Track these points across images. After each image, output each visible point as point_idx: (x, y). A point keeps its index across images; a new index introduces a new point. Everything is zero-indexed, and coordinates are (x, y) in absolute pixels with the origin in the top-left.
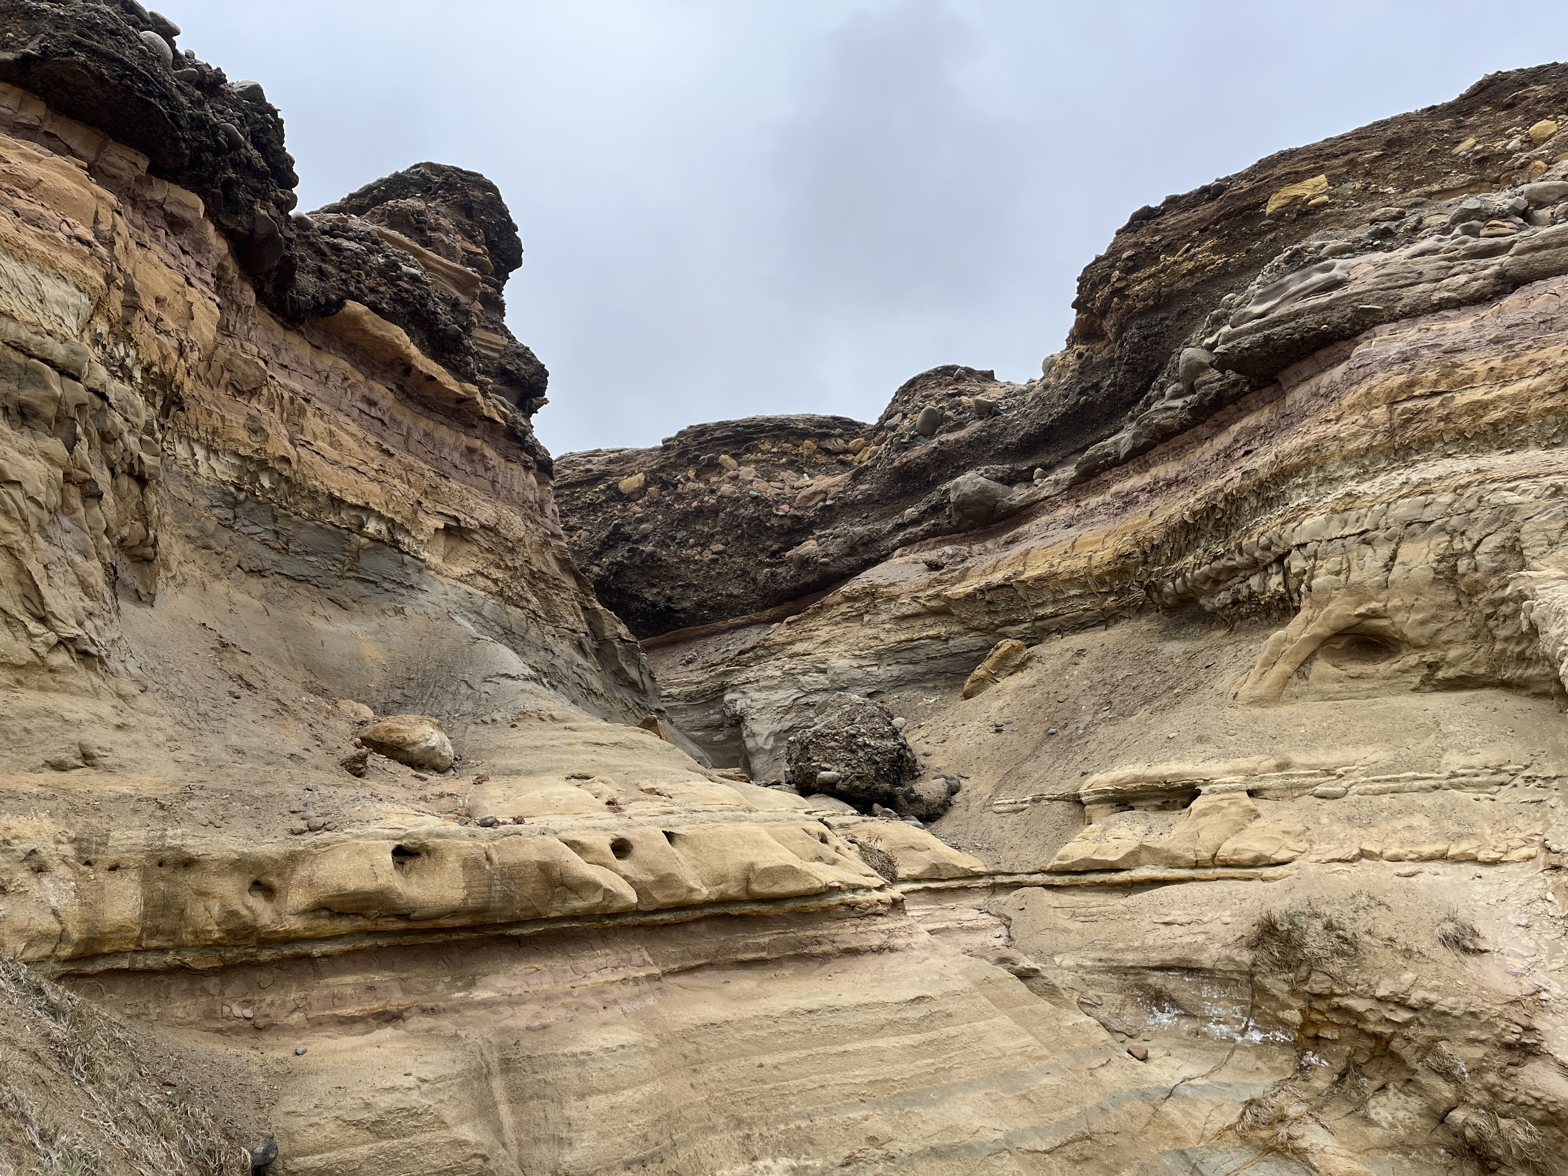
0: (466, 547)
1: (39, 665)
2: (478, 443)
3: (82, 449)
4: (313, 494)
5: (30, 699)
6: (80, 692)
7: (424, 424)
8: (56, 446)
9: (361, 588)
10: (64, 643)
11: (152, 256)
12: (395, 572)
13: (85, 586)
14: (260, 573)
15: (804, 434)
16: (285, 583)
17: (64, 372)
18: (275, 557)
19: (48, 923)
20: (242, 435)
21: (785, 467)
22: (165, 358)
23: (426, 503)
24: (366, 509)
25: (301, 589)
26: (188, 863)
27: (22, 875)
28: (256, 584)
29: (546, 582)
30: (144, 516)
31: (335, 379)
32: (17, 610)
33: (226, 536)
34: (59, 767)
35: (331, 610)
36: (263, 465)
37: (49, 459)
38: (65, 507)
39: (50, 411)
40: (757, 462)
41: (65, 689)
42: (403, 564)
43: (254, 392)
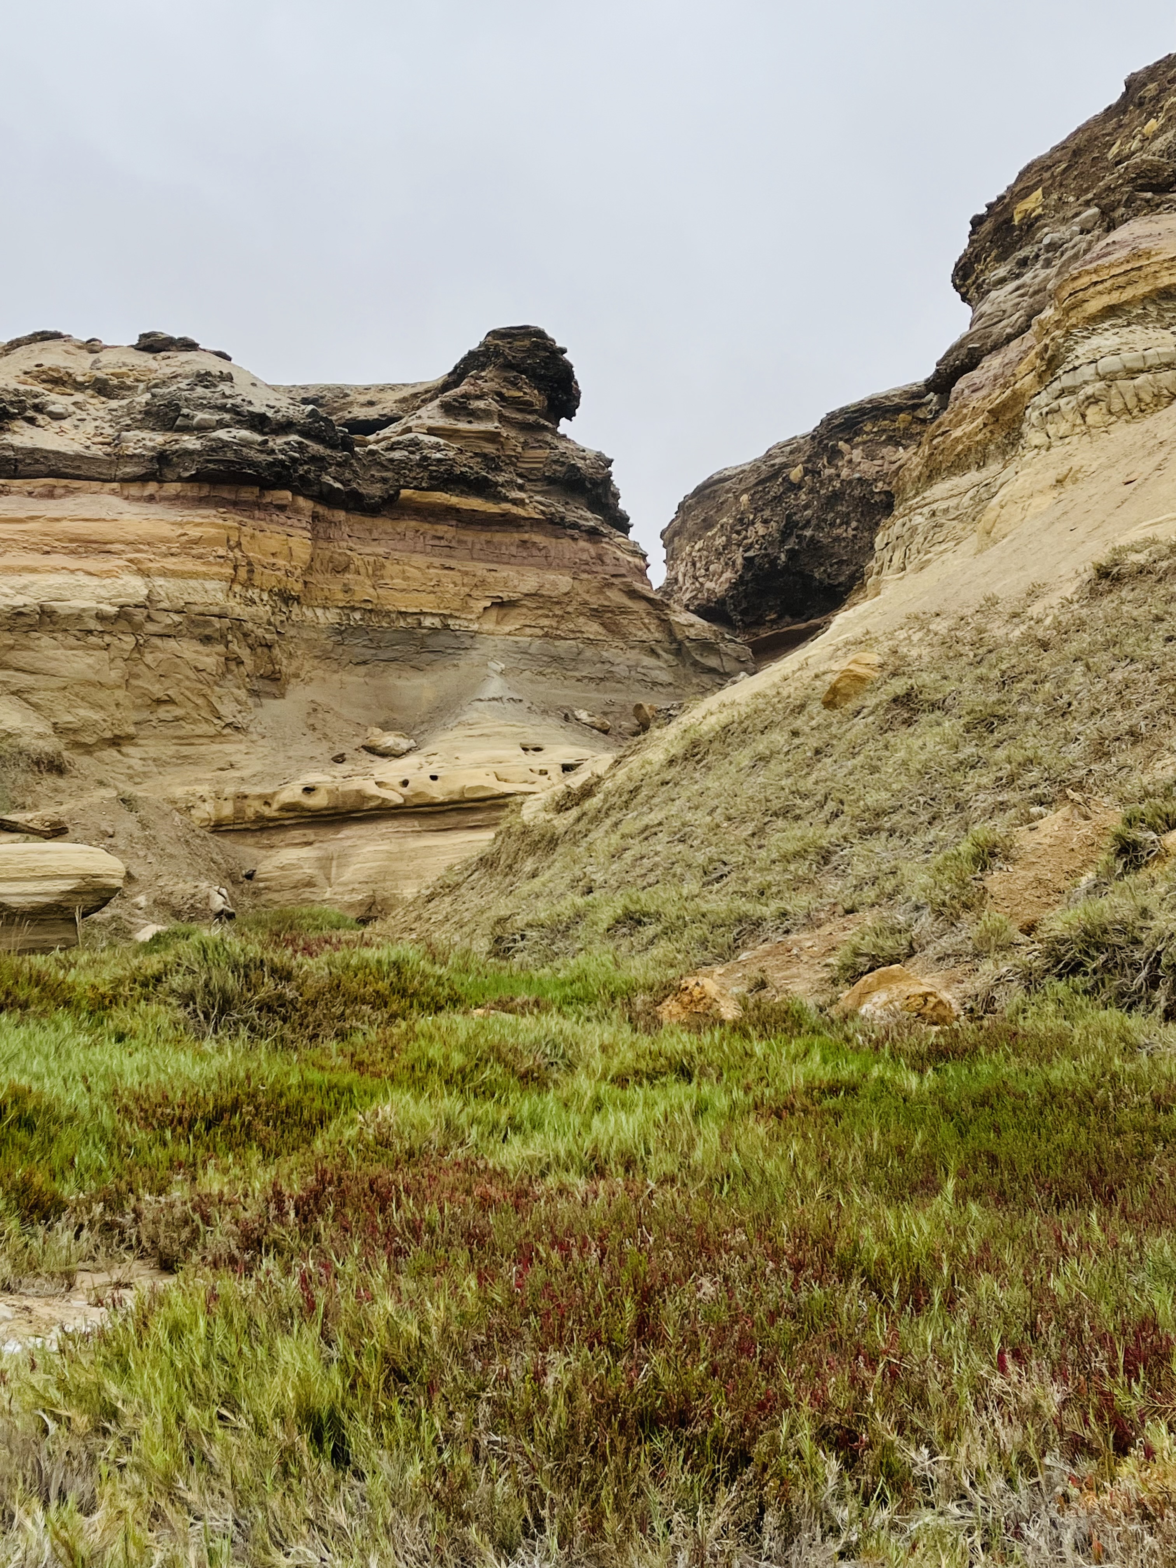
0: (517, 611)
1: (220, 734)
2: (526, 536)
3: (234, 647)
4: (388, 613)
5: (215, 747)
6: (235, 742)
7: (485, 536)
8: (221, 648)
9: (432, 656)
10: (228, 725)
11: (268, 534)
12: (454, 643)
13: (237, 701)
14: (365, 663)
15: (898, 409)
16: (382, 664)
17: (220, 617)
18: (373, 651)
19: (206, 816)
20: (340, 596)
21: (885, 443)
22: (279, 582)
23: (475, 593)
24: (422, 613)
25: (393, 665)
26: (246, 797)
27: (199, 803)
28: (362, 669)
29: (612, 612)
30: (272, 661)
31: (410, 534)
32: (209, 717)
33: (340, 650)
34: (222, 769)
35: (412, 673)
36: (354, 609)
37: (218, 654)
38: (229, 671)
39: (217, 635)
40: (864, 443)
41: (229, 742)
42: (457, 637)
43: (346, 569)
